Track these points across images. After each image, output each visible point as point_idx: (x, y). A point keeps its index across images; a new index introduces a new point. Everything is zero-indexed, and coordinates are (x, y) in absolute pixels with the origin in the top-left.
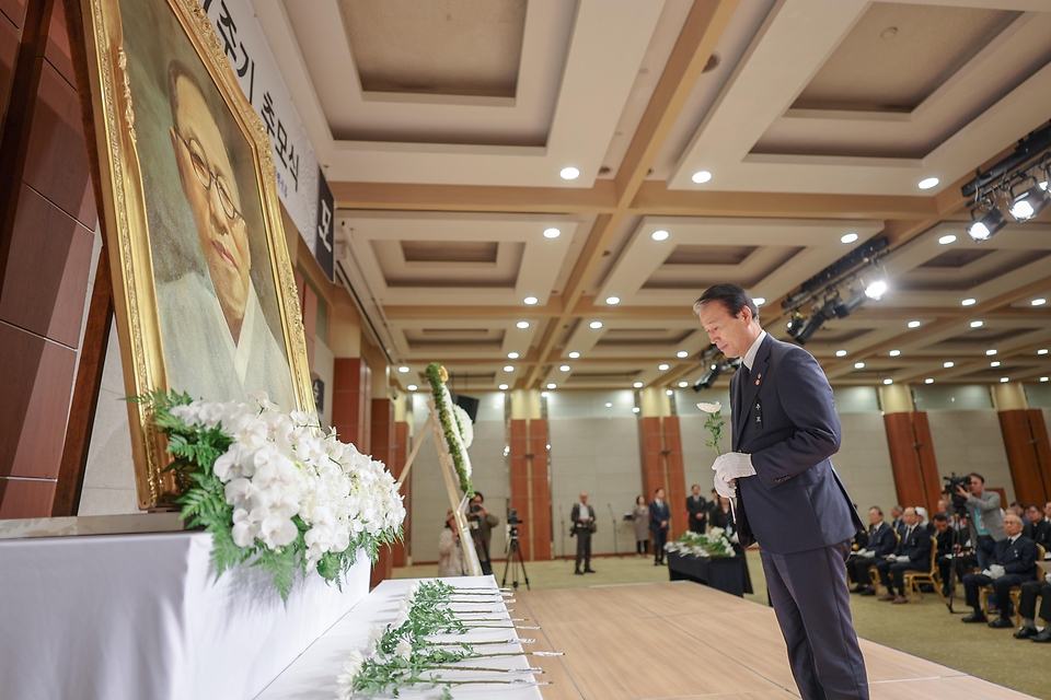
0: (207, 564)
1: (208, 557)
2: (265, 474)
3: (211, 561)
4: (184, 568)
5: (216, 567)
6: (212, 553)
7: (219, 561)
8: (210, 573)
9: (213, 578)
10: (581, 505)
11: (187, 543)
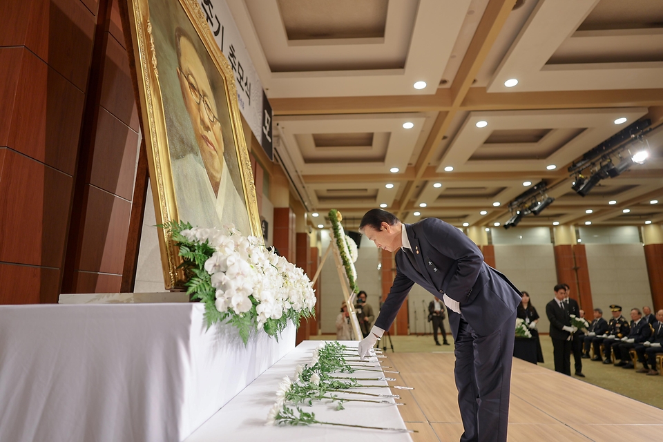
0: (202, 321)
1: (203, 317)
2: (233, 270)
3: (204, 319)
4: (189, 322)
5: (207, 323)
6: (204, 314)
7: (208, 321)
8: (203, 326)
9: (205, 329)
10: (435, 302)
11: (191, 308)
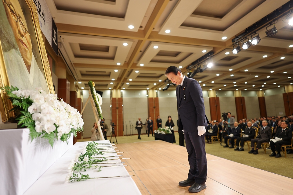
0: (28, 137)
1: (28, 135)
2: (46, 111)
3: (29, 136)
4: (21, 138)
5: (31, 138)
6: (29, 134)
7: (32, 136)
8: (29, 140)
9: (31, 140)
10: (139, 121)
11: (22, 131)
